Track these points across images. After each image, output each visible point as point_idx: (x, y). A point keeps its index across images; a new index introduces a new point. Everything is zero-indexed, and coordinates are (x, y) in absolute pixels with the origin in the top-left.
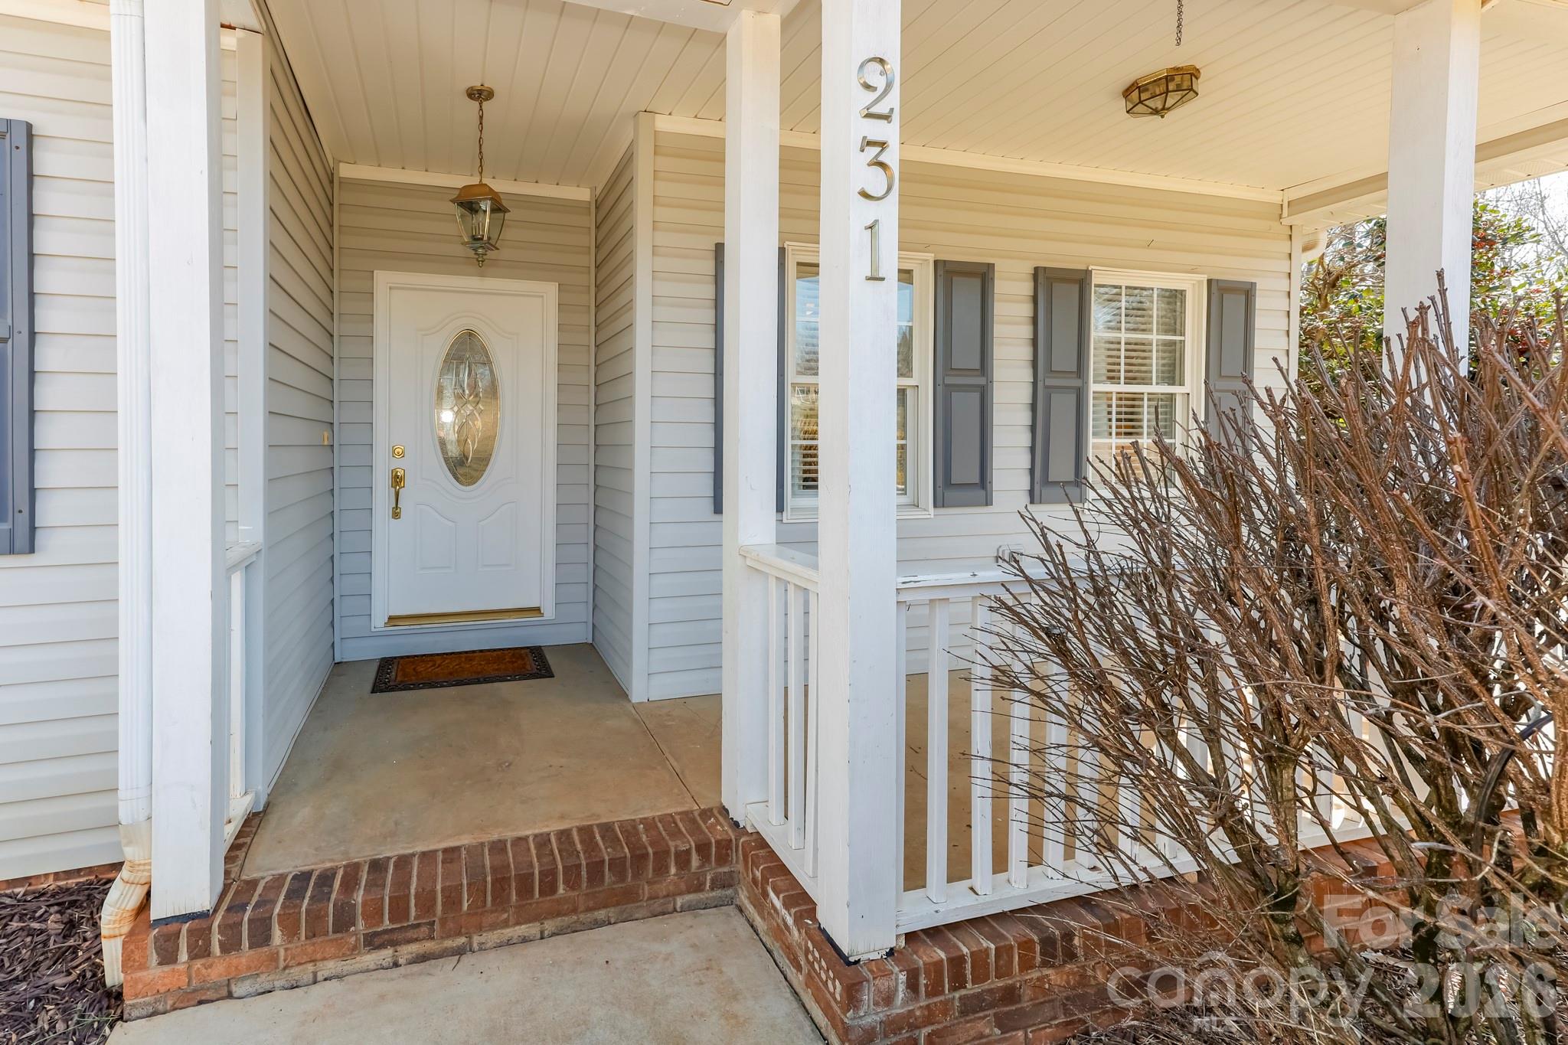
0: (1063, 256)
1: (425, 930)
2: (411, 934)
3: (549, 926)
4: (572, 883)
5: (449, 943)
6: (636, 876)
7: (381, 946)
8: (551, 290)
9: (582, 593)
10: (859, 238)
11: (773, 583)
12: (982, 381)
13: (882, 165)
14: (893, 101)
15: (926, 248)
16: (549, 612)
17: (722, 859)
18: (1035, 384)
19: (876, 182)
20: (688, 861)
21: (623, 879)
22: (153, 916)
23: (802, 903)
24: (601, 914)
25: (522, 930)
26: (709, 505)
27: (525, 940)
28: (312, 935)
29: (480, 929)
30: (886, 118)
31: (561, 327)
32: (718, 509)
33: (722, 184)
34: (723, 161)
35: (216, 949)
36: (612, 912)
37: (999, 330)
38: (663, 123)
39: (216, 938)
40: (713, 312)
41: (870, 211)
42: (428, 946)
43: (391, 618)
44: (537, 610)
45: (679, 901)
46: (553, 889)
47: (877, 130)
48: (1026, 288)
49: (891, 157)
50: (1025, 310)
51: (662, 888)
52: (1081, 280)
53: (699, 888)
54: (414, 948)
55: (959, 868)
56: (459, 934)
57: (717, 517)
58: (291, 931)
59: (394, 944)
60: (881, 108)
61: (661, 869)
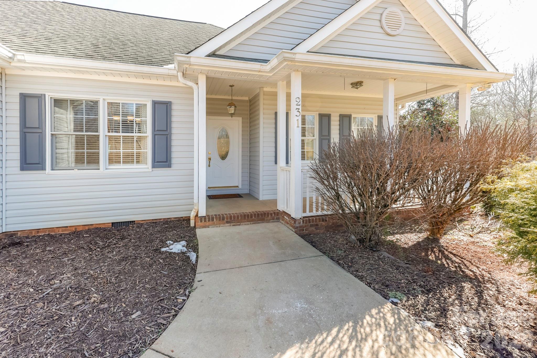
0: (345, 112)
1: (234, 221)
2: (232, 222)
3: (252, 223)
4: (255, 217)
5: (237, 224)
6: (264, 216)
7: (228, 223)
8: (240, 119)
9: (247, 183)
10: (296, 122)
11: (285, 171)
12: (328, 138)
13: (299, 112)
14: (300, 103)
15: (317, 111)
16: (240, 187)
17: (278, 215)
18: (340, 138)
19: (298, 114)
20: (272, 215)
21: (262, 217)
22: (199, 216)
23: (289, 215)
24: (259, 222)
25: (248, 223)
26: (274, 162)
27: (248, 224)
28: (219, 220)
29: (242, 222)
30: (299, 105)
31: (242, 127)
32: (276, 163)
33: (277, 100)
34: (277, 96)
35: (207, 221)
36: (261, 222)
37: (332, 127)
38: (265, 89)
39: (207, 219)
40: (274, 116)
41: (297, 118)
42: (235, 224)
43: (209, 188)
44: (238, 186)
45: (271, 221)
46: (252, 217)
47: (298, 107)
48: (338, 118)
49: (300, 110)
50: (338, 123)
51: (268, 219)
52: (349, 117)
53: (274, 219)
54: (233, 224)
55: (311, 211)
56: (239, 223)
57: (276, 165)
58: (217, 220)
59: (230, 223)
60: (299, 104)
61: (268, 216)
